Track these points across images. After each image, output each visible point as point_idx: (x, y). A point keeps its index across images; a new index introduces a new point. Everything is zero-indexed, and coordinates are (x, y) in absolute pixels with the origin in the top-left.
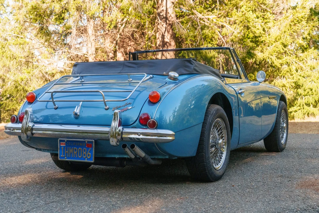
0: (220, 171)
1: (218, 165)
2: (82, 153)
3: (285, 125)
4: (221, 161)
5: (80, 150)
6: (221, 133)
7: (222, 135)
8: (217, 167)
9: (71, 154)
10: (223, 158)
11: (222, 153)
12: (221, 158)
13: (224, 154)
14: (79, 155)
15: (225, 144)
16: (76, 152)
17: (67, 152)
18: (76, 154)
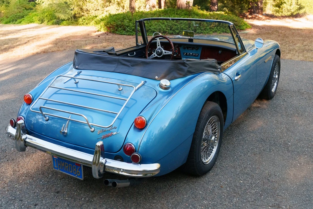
0: (208, 165)
1: (207, 159)
2: (73, 169)
3: (277, 77)
4: (211, 155)
5: (70, 165)
6: (215, 128)
7: (216, 130)
8: (207, 161)
9: (63, 167)
10: (213, 152)
11: (213, 148)
12: (211, 152)
13: (215, 149)
14: (70, 170)
15: (217, 139)
16: (67, 167)
17: (60, 164)
18: (67, 168)
